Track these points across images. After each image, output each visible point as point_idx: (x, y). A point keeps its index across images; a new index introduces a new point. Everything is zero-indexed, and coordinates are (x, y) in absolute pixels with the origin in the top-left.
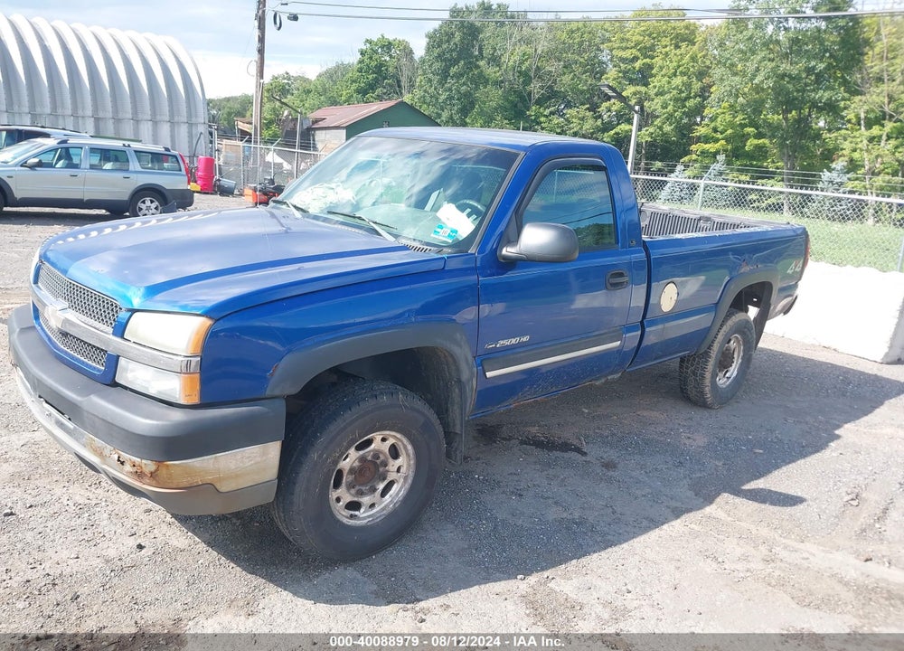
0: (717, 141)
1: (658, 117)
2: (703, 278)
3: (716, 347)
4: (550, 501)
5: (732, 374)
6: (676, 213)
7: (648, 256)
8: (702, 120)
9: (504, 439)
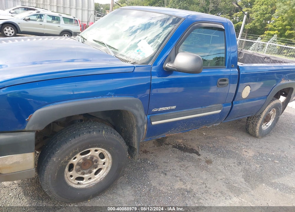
0: (275, 30)
1: (254, 20)
2: (262, 83)
3: (264, 113)
4: (178, 178)
5: (269, 125)
6: (255, 54)
7: (239, 72)
8: (270, 22)
9: (166, 144)
